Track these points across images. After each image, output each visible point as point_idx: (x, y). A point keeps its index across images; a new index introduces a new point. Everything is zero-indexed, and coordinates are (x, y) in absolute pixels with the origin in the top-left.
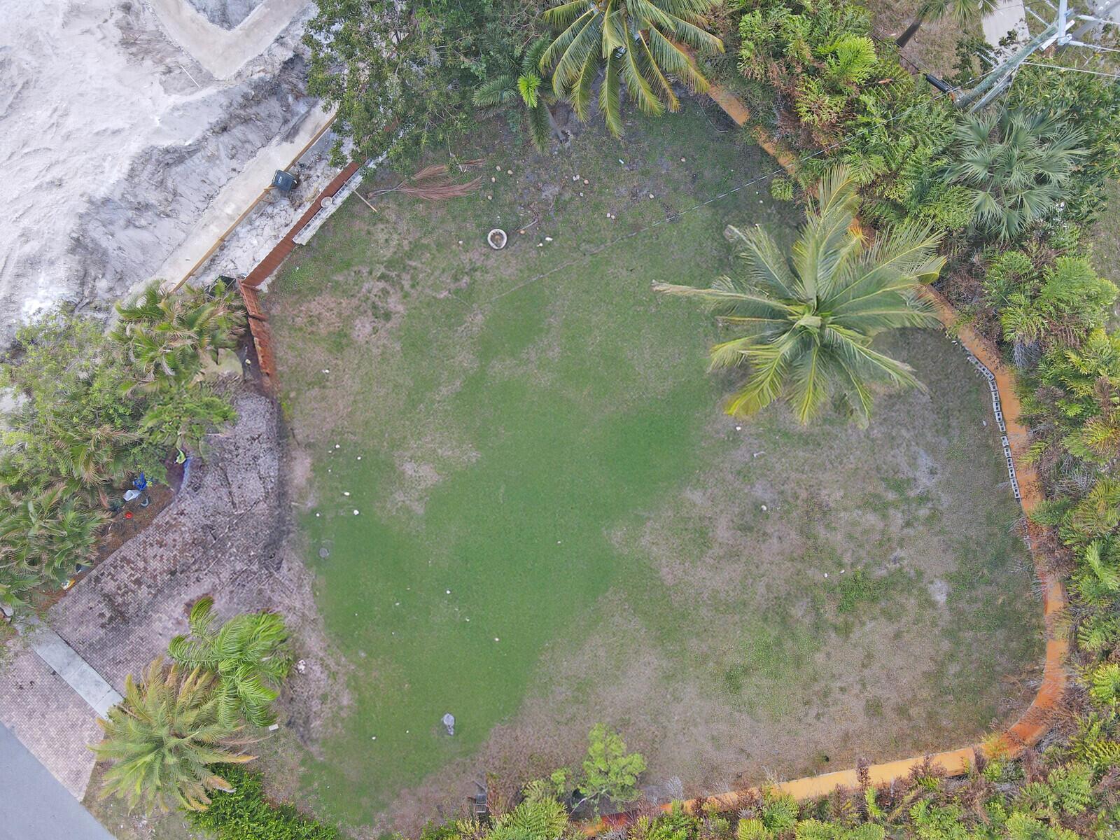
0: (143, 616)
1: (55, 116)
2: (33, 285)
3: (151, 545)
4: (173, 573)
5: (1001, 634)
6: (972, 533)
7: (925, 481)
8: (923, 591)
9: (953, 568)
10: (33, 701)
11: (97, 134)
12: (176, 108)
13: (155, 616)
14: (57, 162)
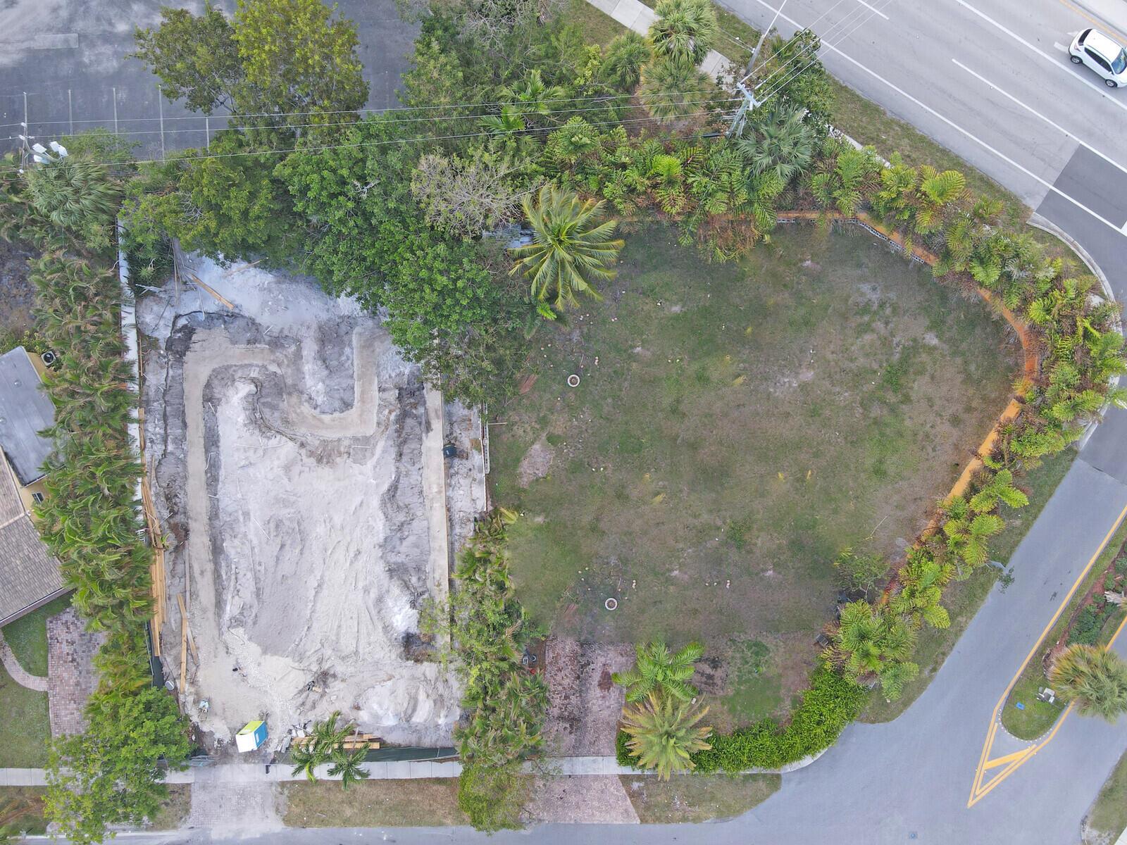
0: (585, 710)
1: (327, 524)
2: (388, 610)
3: (556, 675)
4: (578, 677)
5: (978, 331)
6: (919, 298)
7: (875, 297)
8: (924, 346)
9: (927, 323)
10: (573, 799)
11: (354, 513)
12: (375, 467)
13: (590, 705)
14: (349, 544)
